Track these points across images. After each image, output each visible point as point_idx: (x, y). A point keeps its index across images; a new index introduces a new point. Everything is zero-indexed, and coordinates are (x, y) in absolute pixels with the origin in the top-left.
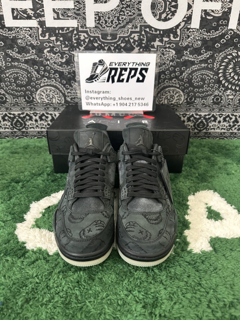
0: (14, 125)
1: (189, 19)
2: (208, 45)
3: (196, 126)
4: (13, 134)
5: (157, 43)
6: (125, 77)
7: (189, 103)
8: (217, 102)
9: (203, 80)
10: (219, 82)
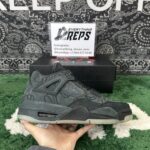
0: (11, 66)
1: (114, 5)
2: (126, 20)
3: (122, 68)
4: (10, 72)
5: (96, 19)
6: (77, 37)
7: (117, 53)
8: (134, 53)
9: (124, 40)
10: (134, 41)
